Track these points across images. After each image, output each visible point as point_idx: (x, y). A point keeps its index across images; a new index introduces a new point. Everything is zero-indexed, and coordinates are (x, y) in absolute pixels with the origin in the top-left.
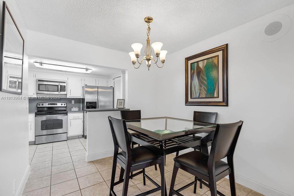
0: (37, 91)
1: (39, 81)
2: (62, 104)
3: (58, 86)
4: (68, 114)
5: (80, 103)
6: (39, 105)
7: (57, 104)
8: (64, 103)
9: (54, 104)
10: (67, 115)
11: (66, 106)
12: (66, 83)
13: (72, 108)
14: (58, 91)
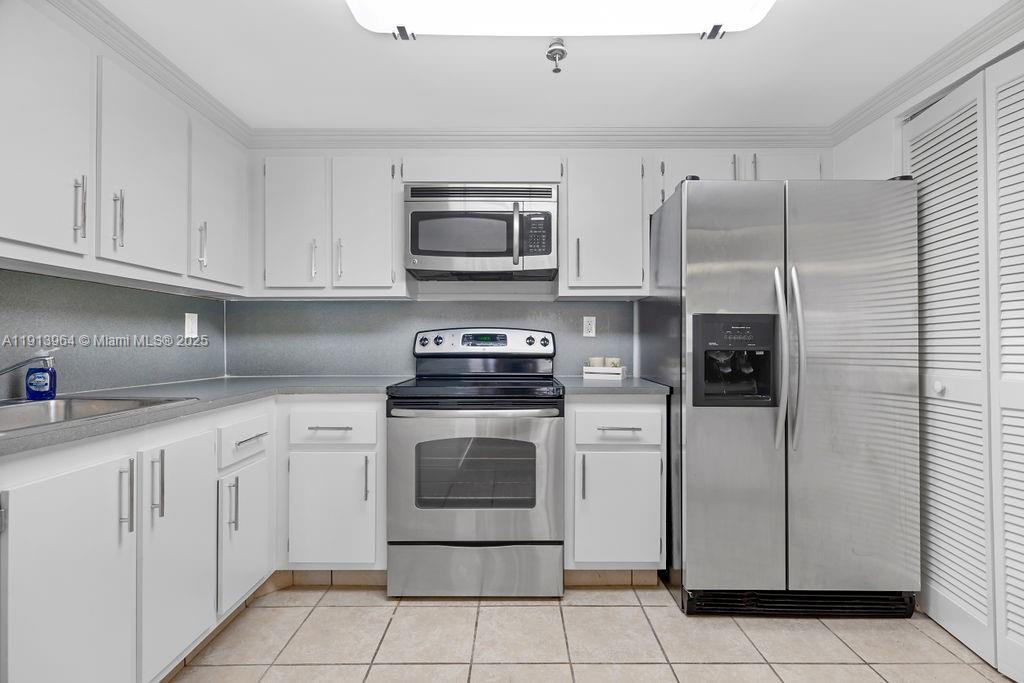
0: (406, 258)
1: (418, 192)
2: (531, 341)
3: (508, 219)
4: (568, 408)
5: (630, 331)
6: (424, 342)
7: (504, 339)
8: (542, 335)
9: (493, 339)
10: (562, 414)
11: (549, 349)
12: (554, 193)
13: (588, 364)
14: (509, 252)
